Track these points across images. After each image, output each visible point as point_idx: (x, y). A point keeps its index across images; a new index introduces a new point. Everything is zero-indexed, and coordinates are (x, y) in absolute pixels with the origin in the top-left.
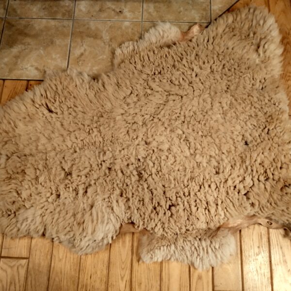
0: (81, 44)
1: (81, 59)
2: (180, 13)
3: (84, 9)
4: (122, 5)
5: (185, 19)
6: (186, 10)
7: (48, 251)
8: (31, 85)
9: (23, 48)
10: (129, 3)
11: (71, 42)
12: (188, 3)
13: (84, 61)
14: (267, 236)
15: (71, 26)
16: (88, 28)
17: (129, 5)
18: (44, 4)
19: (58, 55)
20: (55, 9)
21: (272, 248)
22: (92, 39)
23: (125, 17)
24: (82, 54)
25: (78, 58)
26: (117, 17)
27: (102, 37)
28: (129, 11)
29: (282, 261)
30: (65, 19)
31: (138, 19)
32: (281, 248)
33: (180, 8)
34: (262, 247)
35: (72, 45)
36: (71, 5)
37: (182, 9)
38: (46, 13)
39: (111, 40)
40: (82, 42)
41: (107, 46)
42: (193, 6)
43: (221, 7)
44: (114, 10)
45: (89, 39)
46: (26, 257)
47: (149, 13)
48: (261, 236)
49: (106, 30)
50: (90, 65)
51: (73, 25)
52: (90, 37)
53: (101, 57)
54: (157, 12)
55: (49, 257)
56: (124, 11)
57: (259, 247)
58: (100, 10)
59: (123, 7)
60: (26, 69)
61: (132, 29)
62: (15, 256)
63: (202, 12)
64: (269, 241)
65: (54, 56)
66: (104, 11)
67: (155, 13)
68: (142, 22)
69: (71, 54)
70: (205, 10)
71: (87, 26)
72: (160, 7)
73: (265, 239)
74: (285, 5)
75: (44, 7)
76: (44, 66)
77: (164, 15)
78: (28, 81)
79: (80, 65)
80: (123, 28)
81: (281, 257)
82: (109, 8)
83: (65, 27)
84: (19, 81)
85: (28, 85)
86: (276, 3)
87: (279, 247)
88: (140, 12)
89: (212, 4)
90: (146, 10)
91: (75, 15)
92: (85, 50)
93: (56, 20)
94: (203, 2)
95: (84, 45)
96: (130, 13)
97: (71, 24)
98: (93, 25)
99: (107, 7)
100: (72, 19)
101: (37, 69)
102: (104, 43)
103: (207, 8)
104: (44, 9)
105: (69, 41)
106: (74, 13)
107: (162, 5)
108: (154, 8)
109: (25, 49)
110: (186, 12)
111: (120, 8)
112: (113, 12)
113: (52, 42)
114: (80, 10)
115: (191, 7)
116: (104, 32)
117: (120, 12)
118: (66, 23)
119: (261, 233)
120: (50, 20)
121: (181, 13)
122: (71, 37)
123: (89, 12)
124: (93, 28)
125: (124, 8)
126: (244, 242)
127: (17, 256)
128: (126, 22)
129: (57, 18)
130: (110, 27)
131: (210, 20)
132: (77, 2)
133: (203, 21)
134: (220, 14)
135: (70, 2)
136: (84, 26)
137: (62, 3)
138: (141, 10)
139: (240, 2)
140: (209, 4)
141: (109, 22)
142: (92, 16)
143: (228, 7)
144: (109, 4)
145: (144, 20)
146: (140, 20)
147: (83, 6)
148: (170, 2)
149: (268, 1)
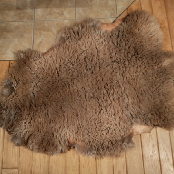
0: (40, 36)
2: (98, 12)
3: (40, 14)
5: (101, 16)
6: (102, 10)
7: (30, 163)
8: (11, 63)
9: (5, 41)
10: (67, 8)
11: (33, 35)
13: (42, 46)
14: (157, 145)
15: (33, 25)
16: (43, 26)
17: (67, 10)
18: (16, 12)
19: (27, 44)
20: (22, 15)
21: (160, 152)
22: (46, 32)
23: (65, 17)
24: (41, 42)
25: (38, 45)
26: (60, 18)
27: (52, 31)
28: (68, 13)
29: (167, 159)
30: (29, 21)
31: (73, 18)
32: (166, 151)
34: (155, 152)
35: (34, 37)
36: (32, 12)
37: (99, 10)
38: (17, 18)
40: (40, 35)
43: (123, 7)
44: (58, 13)
46: (17, 167)
47: (80, 14)
48: (154, 145)
51: (34, 25)
52: (45, 31)
54: (84, 13)
55: (30, 167)
56: (64, 13)
57: (153, 152)
58: (50, 14)
59: (64, 11)
60: (8, 53)
62: (11, 167)
63: (111, 11)
64: (158, 148)
65: (24, 45)
66: (52, 14)
69: (34, 43)
71: (43, 24)
72: (86, 10)
73: (156, 148)
75: (16, 14)
78: (10, 61)
79: (40, 49)
80: (65, 24)
81: (166, 157)
82: (55, 12)
83: (29, 26)
84: (4, 61)
85: (9, 63)
86: (155, 3)
88: (74, 14)
89: (117, 6)
90: (78, 12)
91: (35, 18)
92: (43, 40)
93: (23, 22)
94: (112, 5)
95: (42, 36)
96: (68, 15)
97: (33, 24)
100: (33, 20)
101: (14, 53)
102: (54, 34)
104: (16, 15)
105: (33, 34)
107: (87, 8)
108: (83, 10)
109: (6, 42)
110: (102, 12)
111: (62, 12)
112: (58, 15)
113: (22, 36)
114: (38, 15)
115: (105, 8)
116: (53, 27)
117: (62, 14)
118: (30, 23)
120: (20, 22)
121: (99, 13)
122: (34, 32)
123: (43, 15)
124: (46, 25)
126: (144, 149)
127: (12, 167)
128: (66, 20)
129: (24, 20)
130: (57, 24)
131: (116, 16)
132: (36, 10)
133: (112, 17)
134: (122, 11)
135: (31, 10)
136: (41, 24)
137: (26, 11)
138: (75, 12)
139: (134, 3)
140: (115, 6)
141: (56, 21)
142: (45, 18)
143: (127, 7)
144: (55, 10)
145: (76, 19)
146: (75, 19)
147: (39, 12)
148: (92, 6)
149: (151, 1)
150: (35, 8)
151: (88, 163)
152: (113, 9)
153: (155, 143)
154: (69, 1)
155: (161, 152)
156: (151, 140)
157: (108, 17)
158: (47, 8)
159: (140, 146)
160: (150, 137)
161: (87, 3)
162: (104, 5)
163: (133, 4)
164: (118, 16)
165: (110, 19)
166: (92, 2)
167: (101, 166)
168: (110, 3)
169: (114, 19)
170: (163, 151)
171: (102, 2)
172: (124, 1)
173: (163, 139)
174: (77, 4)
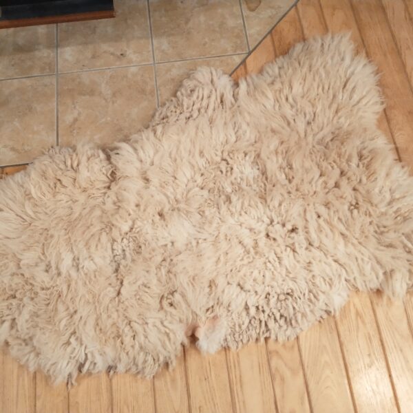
0: (73, 106)
1: (76, 126)
2: (204, 45)
3: (70, 59)
4: (123, 46)
5: (213, 52)
6: (213, 40)
8: (7, 173)
10: (132, 42)
11: (57, 104)
12: (214, 31)
13: (80, 128)
14: (378, 336)
15: (55, 84)
16: (80, 83)
17: (133, 45)
18: (13, 59)
19: (42, 126)
21: (388, 354)
22: (87, 97)
23: (130, 62)
24: (76, 120)
25: (71, 126)
26: (118, 63)
27: (101, 93)
28: (135, 52)
29: (406, 370)
30: (45, 76)
31: (148, 61)
32: (401, 351)
33: (203, 39)
34: (374, 354)
36: (52, 54)
38: (17, 70)
39: (114, 95)
40: (73, 104)
41: (111, 104)
42: (221, 34)
43: (260, 30)
44: (112, 54)
45: (83, 97)
47: (163, 51)
48: (370, 338)
49: (105, 82)
50: (89, 133)
51: (57, 82)
52: (84, 95)
53: (104, 120)
54: (173, 48)
56: (128, 53)
57: (369, 355)
58: (94, 57)
59: (125, 48)
61: (142, 76)
63: (235, 40)
64: (382, 345)
65: (35, 129)
66: (98, 56)
67: (171, 50)
68: (154, 63)
69: (60, 122)
71: (78, 80)
72: (176, 42)
73: (376, 342)
75: (13, 63)
76: (23, 144)
77: (183, 51)
78: (3, 168)
79: (75, 135)
80: (130, 76)
81: (404, 363)
82: (105, 52)
83: (46, 86)
85: (2, 174)
86: (333, 14)
87: (398, 349)
88: (149, 52)
89: (247, 28)
90: (158, 48)
91: (59, 67)
92: (79, 114)
93: (32, 78)
94: (234, 27)
95: (77, 107)
96: (136, 55)
97: (54, 81)
98: (86, 78)
99: (102, 51)
100: (55, 73)
101: (13, 149)
102: (105, 99)
103: (241, 34)
104: (13, 65)
106: (57, 66)
107: (178, 38)
108: (169, 44)
110: (213, 44)
111: (121, 50)
112: (112, 56)
113: (30, 109)
114: (66, 61)
115: (219, 36)
116: (103, 85)
117: (122, 55)
118: (47, 80)
119: (369, 334)
120: (24, 80)
121: (207, 46)
122: (57, 99)
123: (78, 61)
124: (87, 82)
126: (347, 351)
128: (132, 68)
129: (33, 75)
130: (110, 77)
131: (247, 49)
132: (59, 50)
133: (238, 52)
134: (260, 39)
135: (49, 51)
136: (74, 80)
137: (37, 53)
138: (151, 49)
139: (285, 19)
140: (243, 28)
141: (108, 71)
142: (83, 66)
143: (270, 29)
144: (105, 47)
145: (156, 62)
146: (152, 63)
147: (68, 54)
148: (189, 33)
149: (322, 12)
150: (57, 46)
151: (213, 399)
152: (238, 37)
153: (373, 332)
154: (135, 26)
155: (391, 353)
156: (361, 325)
157: (229, 54)
158: (86, 43)
159: (337, 343)
160: (359, 318)
161: (179, 26)
162: (217, 29)
163: (282, 21)
164: (251, 49)
165: (234, 57)
166: (190, 24)
167: (244, 402)
168: (231, 23)
169: (244, 56)
170: (394, 350)
171: (211, 22)
172: (261, 16)
173: (391, 321)
174: (155, 31)
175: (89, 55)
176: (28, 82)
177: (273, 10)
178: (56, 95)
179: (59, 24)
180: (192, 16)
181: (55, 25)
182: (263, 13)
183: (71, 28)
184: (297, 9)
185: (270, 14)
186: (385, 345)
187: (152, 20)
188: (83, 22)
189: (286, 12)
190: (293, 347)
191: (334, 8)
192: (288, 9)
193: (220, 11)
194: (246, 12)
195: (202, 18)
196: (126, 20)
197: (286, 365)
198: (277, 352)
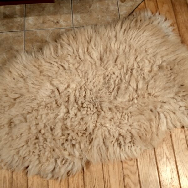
0: (32, 48)
2: (98, 19)
3: (31, 23)
4: (58, 17)
5: (103, 23)
6: (103, 17)
10: (63, 15)
11: (25, 47)
12: (104, 12)
14: (176, 169)
15: (24, 36)
16: (36, 36)
17: (63, 17)
18: (3, 22)
20: (11, 24)
21: (180, 178)
23: (61, 26)
26: (55, 26)
28: (64, 21)
30: (19, 31)
31: (71, 26)
33: (98, 15)
34: (174, 178)
36: (22, 20)
37: (100, 16)
38: (5, 28)
40: (33, 46)
42: (107, 14)
43: (126, 13)
44: (53, 21)
47: (78, 21)
48: (172, 170)
49: (48, 36)
52: (38, 42)
54: (83, 19)
56: (60, 21)
57: (171, 178)
58: (43, 23)
63: (113, 17)
66: (46, 22)
67: (82, 21)
70: (115, 15)
71: (35, 34)
72: (84, 16)
74: (169, 7)
75: (3, 24)
77: (88, 22)
82: (49, 20)
83: (19, 36)
86: (163, 6)
87: (185, 176)
88: (71, 21)
89: (120, 11)
90: (75, 20)
91: (26, 27)
93: (13, 32)
94: (113, 10)
95: (34, 48)
96: (64, 23)
97: (23, 34)
98: (39, 33)
99: (48, 20)
100: (24, 30)
103: (117, 14)
104: (3, 25)
105: (24, 46)
106: (25, 26)
107: (85, 15)
108: (81, 17)
110: (103, 18)
111: (57, 19)
112: (52, 23)
113: (11, 49)
114: (29, 24)
115: (106, 15)
116: (48, 38)
117: (57, 22)
118: (20, 34)
119: (172, 168)
120: (8, 33)
121: (100, 19)
122: (25, 43)
123: (35, 24)
124: (40, 35)
125: (60, 19)
128: (62, 29)
129: (13, 31)
130: (51, 33)
132: (26, 18)
135: (21, 18)
136: (33, 34)
137: (15, 20)
138: (72, 20)
140: (118, 11)
141: (50, 30)
142: (38, 27)
144: (49, 18)
145: (74, 27)
147: (31, 20)
148: (91, 12)
149: (157, 5)
150: (25, 16)
153: (174, 167)
154: (64, 8)
156: (168, 164)
158: (40, 15)
159: (157, 172)
160: (168, 160)
161: (86, 8)
163: (137, 8)
166: (92, 8)
168: (112, 8)
171: (102, 7)
172: (127, 5)
173: (183, 162)
174: (74, 10)
175: (41, 21)
176: (10, 34)
177: (133, 3)
178: (24, 41)
179: (26, 5)
180: (93, 3)
181: (24, 5)
182: (128, 3)
183: (32, 7)
184: (145, 2)
185: (132, 4)
186: (179, 174)
187: (73, 4)
188: (38, 4)
189: (139, 3)
190: (136, 173)
191: (163, 3)
192: (140, 2)
193: (107, 1)
194: (120, 3)
195: (98, 5)
196: (60, 4)
197: (132, 182)
198: (128, 175)
